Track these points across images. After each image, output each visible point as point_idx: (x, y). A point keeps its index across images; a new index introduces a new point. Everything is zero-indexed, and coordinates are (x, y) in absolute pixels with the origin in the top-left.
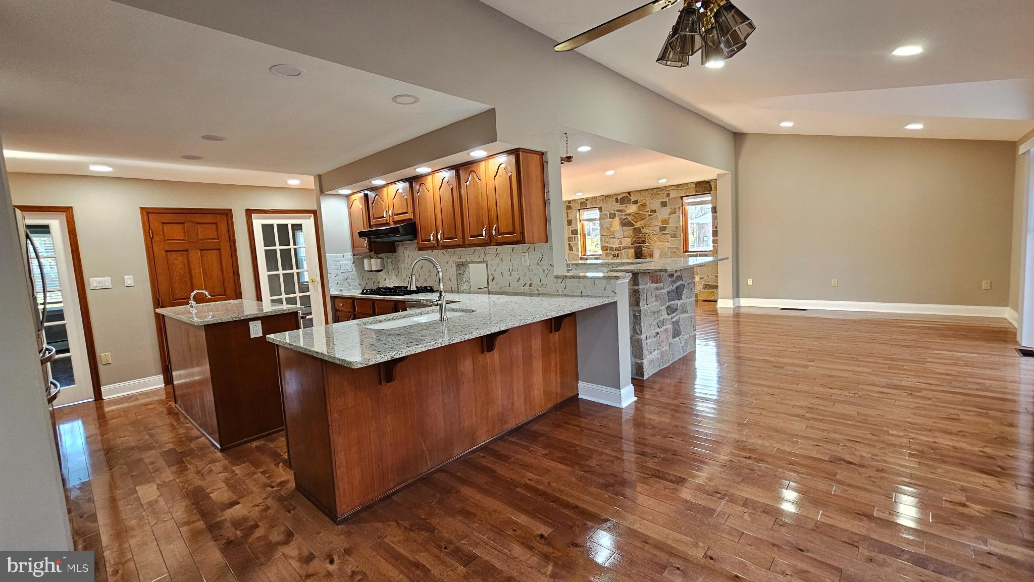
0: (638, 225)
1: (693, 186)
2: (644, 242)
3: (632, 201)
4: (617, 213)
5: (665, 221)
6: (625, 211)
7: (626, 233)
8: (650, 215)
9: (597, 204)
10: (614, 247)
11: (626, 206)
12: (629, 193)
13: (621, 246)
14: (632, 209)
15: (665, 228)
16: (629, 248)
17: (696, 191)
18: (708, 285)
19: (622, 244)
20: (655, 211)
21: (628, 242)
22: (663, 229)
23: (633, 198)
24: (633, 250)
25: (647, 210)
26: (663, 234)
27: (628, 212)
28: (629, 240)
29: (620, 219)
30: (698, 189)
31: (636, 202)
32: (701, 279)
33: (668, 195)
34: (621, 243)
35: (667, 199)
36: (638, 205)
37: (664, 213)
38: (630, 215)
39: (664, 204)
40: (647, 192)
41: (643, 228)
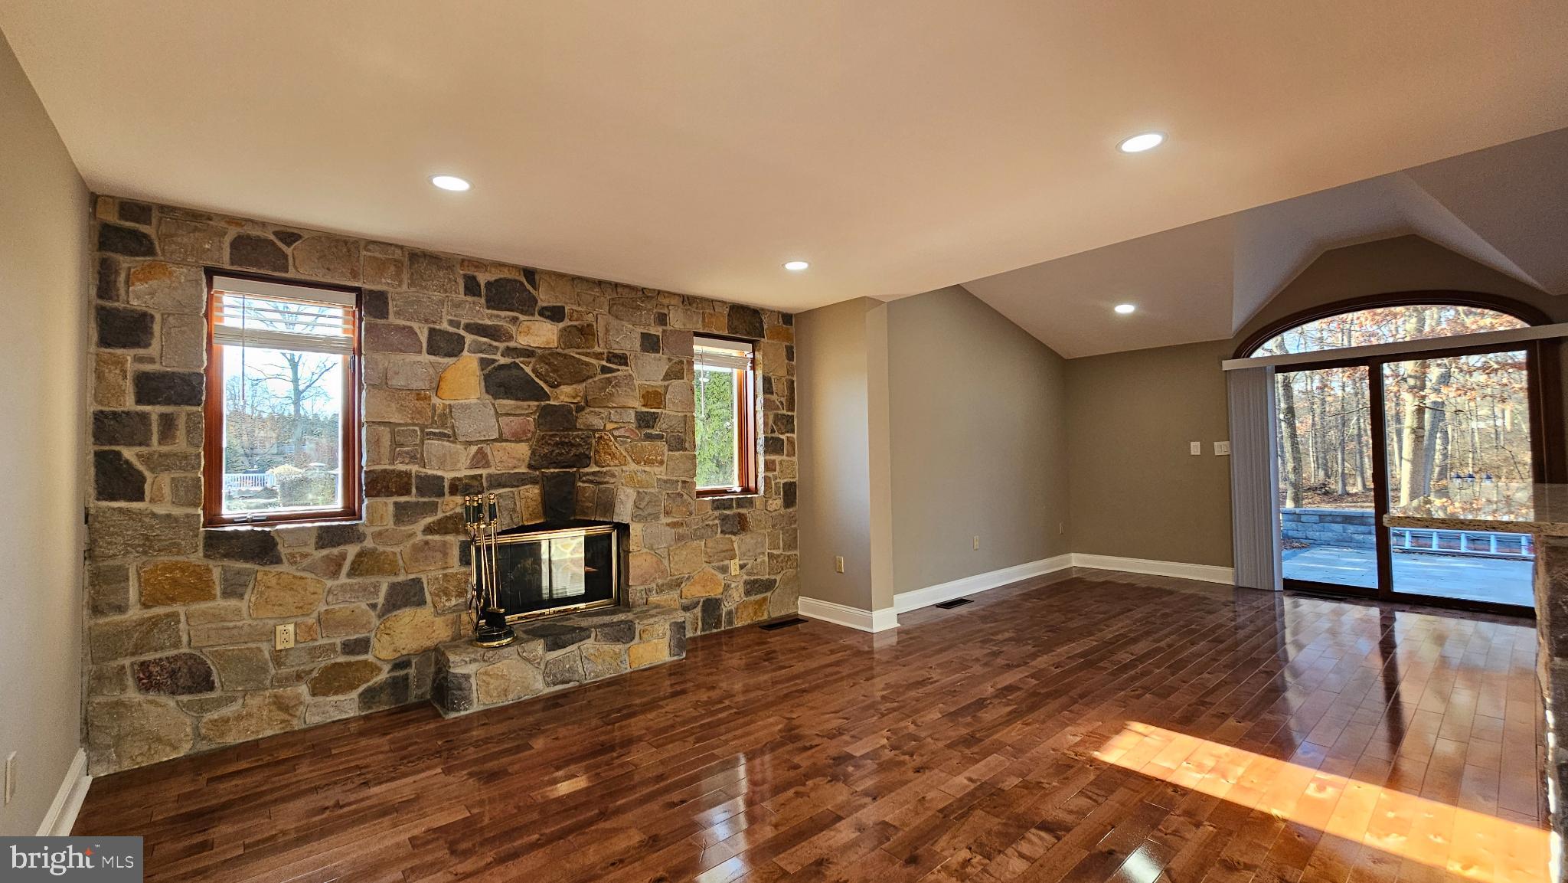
0: (564, 395)
1: (726, 311)
2: (583, 460)
3: (541, 304)
4: (469, 338)
5: (654, 398)
6: (510, 338)
7: (511, 424)
8: (605, 370)
9: (355, 275)
10: (448, 475)
11: (515, 320)
12: (530, 274)
13: (484, 472)
14: (541, 334)
15: (655, 417)
16: (519, 480)
17: (731, 328)
18: (755, 581)
19: (487, 465)
20: (622, 360)
21: (515, 456)
22: (646, 421)
23: (545, 297)
24: (533, 491)
25: (597, 349)
26: (649, 437)
27: (523, 341)
28: (523, 450)
29: (484, 363)
30: (736, 323)
31: (554, 314)
32: (742, 567)
33: (662, 319)
34: (481, 459)
35: (656, 330)
36: (561, 325)
37: (650, 370)
38: (528, 353)
39: (650, 344)
40: (596, 291)
41: (580, 409)
